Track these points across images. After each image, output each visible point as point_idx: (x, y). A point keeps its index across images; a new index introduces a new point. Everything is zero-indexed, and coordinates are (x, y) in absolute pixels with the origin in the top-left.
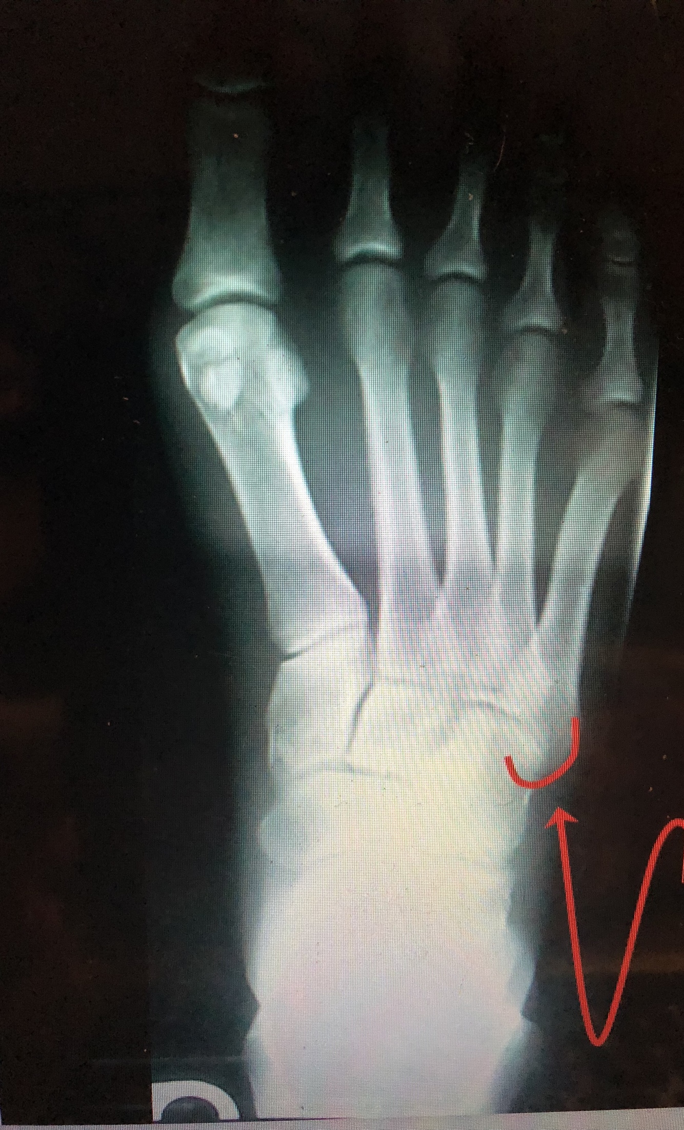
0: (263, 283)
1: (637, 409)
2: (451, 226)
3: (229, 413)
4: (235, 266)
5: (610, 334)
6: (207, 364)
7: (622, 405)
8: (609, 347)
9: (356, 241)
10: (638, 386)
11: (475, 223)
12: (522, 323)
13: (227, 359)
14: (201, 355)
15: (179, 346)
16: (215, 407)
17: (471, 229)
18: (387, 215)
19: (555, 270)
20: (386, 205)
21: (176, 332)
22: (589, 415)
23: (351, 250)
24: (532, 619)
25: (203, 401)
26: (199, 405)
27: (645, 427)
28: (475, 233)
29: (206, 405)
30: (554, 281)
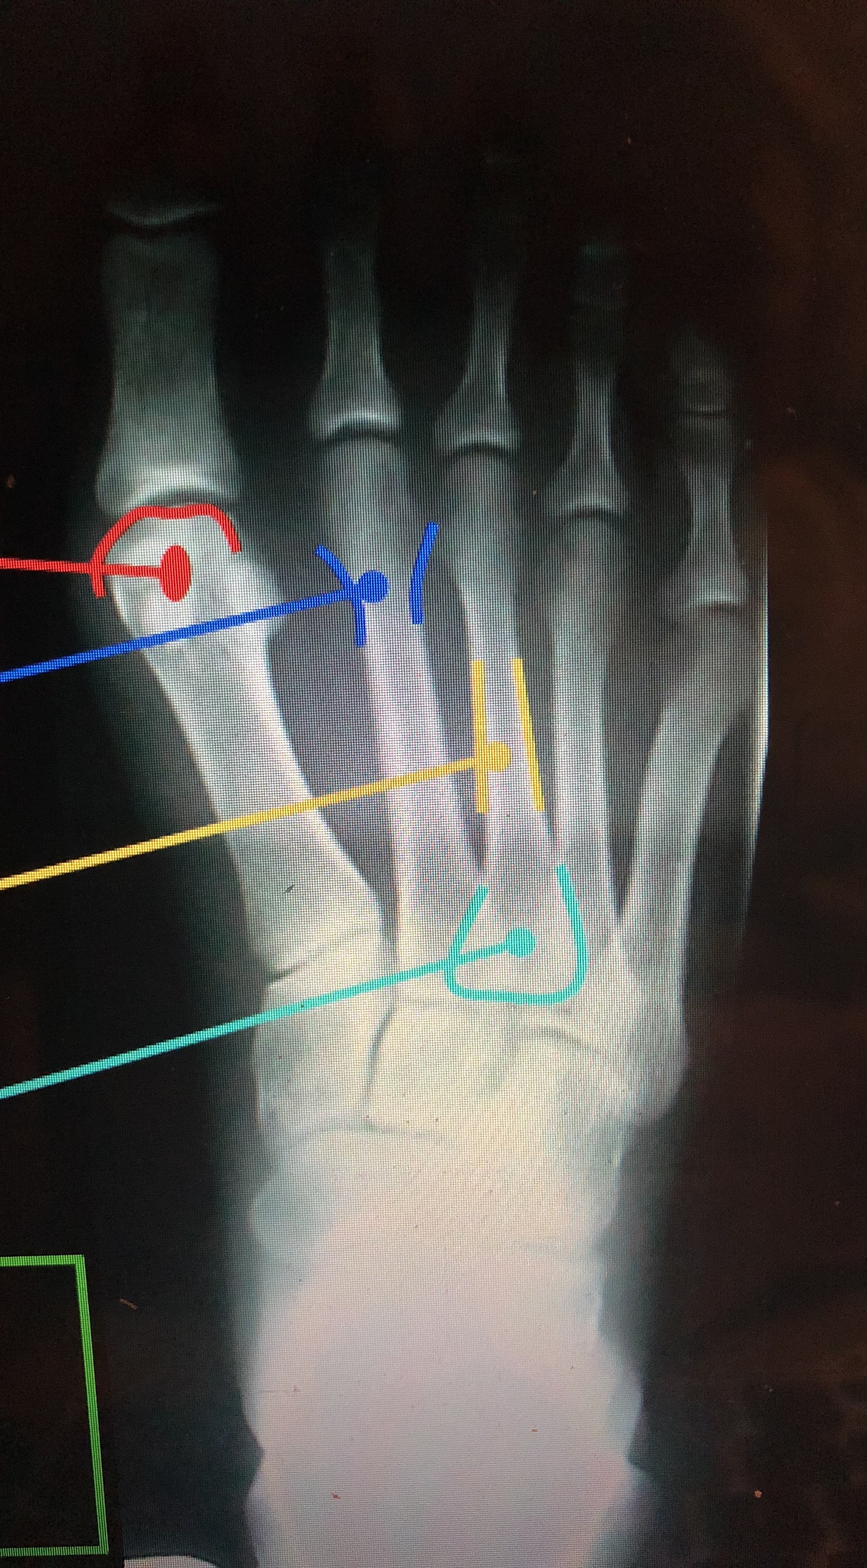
0: (216, 476)
3: (179, 651)
5: (697, 515)
6: (146, 587)
7: (719, 609)
8: (696, 532)
11: (500, 374)
17: (495, 381)
19: (614, 432)
20: (376, 359)
24: (611, 913)
27: (755, 636)
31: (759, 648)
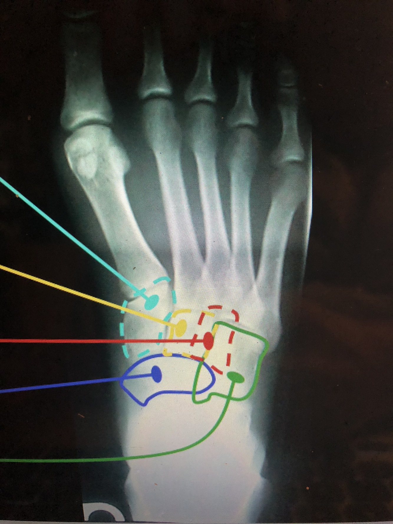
0: (103, 113)
1: (303, 164)
2: (196, 76)
3: (92, 180)
4: (90, 107)
5: (285, 126)
6: (79, 156)
7: (294, 162)
8: (284, 132)
9: (148, 88)
10: (302, 152)
11: (209, 73)
12: (237, 123)
13: (89, 153)
14: (76, 153)
15: (66, 149)
16: (86, 177)
17: (207, 76)
18: (163, 73)
19: (252, 95)
20: (162, 68)
21: (64, 141)
22: (276, 169)
23: (146, 93)
24: (253, 277)
25: (79, 175)
26: (78, 177)
27: (307, 172)
28: (209, 78)
29: (81, 177)
30: (253, 100)
31: (309, 178)
